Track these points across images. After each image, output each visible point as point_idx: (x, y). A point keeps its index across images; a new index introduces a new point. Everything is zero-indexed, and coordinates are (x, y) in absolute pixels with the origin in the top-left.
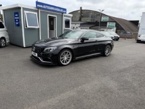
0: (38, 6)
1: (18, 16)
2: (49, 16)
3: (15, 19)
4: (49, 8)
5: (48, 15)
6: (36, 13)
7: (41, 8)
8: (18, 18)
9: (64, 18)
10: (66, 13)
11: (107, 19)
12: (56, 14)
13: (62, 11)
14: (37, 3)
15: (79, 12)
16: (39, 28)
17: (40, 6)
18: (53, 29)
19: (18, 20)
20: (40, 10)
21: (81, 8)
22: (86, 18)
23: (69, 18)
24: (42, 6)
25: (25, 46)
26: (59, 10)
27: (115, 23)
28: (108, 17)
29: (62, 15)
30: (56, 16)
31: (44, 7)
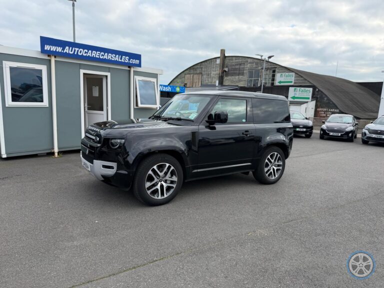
0: (47, 47)
2: (85, 74)
4: (82, 52)
5: (82, 71)
6: (44, 68)
7: (56, 54)
10: (139, 65)
11: (290, 79)
12: (109, 70)
13: (125, 59)
14: (45, 41)
15: (218, 61)
16: (49, 108)
17: (53, 48)
18: (102, 110)
20: (53, 60)
21: (223, 52)
22: (236, 78)
24: (59, 49)
25: (4, 156)
26: (117, 58)
27: (311, 89)
28: (294, 74)
29: (129, 71)
30: (109, 74)
31: (67, 50)
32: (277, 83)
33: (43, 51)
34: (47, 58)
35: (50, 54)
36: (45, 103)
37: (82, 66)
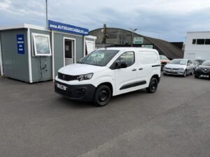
0: (51, 26)
1: (23, 40)
3: (19, 44)
4: (65, 28)
5: (64, 38)
6: (48, 36)
7: (54, 29)
8: (22, 42)
9: (86, 42)
10: (88, 35)
11: (141, 40)
12: (75, 37)
13: (82, 32)
14: (50, 22)
15: (102, 31)
16: (51, 56)
17: (53, 26)
18: (71, 57)
19: (23, 44)
20: (53, 32)
21: (105, 25)
22: (112, 40)
24: (56, 27)
25: (31, 82)
26: (79, 31)
27: (152, 46)
28: (142, 38)
29: (83, 38)
30: (75, 39)
31: (59, 27)
32: (134, 43)
33: (49, 28)
35: (51, 29)
37: (64, 35)
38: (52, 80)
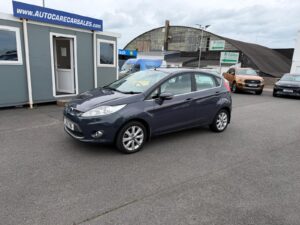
0: (19, 11)
2: (54, 37)
4: (51, 16)
5: (52, 34)
6: (17, 30)
7: (28, 18)
9: (98, 42)
10: (101, 30)
11: (221, 45)
12: (75, 33)
13: (88, 24)
14: (17, 5)
15: (164, 30)
16: (24, 66)
17: (25, 12)
18: (70, 68)
20: (25, 22)
21: (167, 22)
22: (178, 44)
23: (112, 42)
24: (30, 13)
26: (81, 23)
27: (238, 54)
28: (224, 41)
29: (92, 35)
30: (75, 37)
31: (37, 14)
32: (211, 49)
33: (16, 15)
34: (19, 20)
35: (22, 17)
36: (20, 61)
37: (51, 29)
38: (28, 106)
